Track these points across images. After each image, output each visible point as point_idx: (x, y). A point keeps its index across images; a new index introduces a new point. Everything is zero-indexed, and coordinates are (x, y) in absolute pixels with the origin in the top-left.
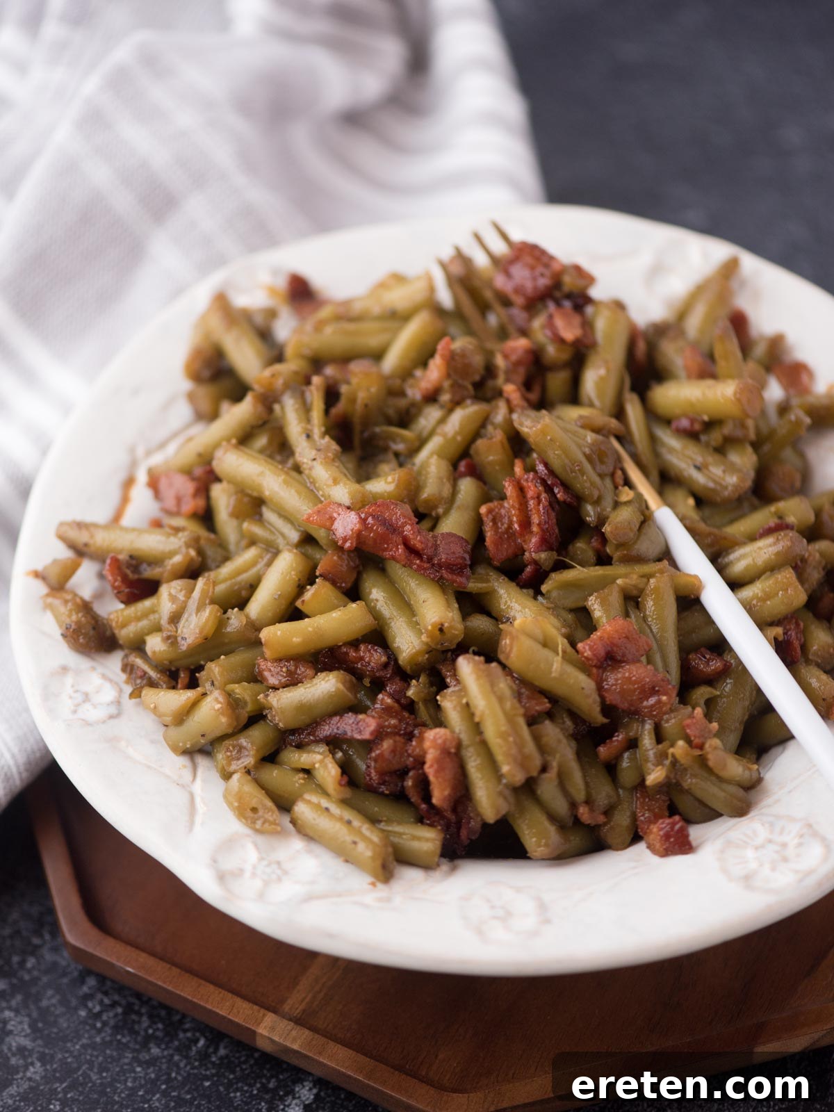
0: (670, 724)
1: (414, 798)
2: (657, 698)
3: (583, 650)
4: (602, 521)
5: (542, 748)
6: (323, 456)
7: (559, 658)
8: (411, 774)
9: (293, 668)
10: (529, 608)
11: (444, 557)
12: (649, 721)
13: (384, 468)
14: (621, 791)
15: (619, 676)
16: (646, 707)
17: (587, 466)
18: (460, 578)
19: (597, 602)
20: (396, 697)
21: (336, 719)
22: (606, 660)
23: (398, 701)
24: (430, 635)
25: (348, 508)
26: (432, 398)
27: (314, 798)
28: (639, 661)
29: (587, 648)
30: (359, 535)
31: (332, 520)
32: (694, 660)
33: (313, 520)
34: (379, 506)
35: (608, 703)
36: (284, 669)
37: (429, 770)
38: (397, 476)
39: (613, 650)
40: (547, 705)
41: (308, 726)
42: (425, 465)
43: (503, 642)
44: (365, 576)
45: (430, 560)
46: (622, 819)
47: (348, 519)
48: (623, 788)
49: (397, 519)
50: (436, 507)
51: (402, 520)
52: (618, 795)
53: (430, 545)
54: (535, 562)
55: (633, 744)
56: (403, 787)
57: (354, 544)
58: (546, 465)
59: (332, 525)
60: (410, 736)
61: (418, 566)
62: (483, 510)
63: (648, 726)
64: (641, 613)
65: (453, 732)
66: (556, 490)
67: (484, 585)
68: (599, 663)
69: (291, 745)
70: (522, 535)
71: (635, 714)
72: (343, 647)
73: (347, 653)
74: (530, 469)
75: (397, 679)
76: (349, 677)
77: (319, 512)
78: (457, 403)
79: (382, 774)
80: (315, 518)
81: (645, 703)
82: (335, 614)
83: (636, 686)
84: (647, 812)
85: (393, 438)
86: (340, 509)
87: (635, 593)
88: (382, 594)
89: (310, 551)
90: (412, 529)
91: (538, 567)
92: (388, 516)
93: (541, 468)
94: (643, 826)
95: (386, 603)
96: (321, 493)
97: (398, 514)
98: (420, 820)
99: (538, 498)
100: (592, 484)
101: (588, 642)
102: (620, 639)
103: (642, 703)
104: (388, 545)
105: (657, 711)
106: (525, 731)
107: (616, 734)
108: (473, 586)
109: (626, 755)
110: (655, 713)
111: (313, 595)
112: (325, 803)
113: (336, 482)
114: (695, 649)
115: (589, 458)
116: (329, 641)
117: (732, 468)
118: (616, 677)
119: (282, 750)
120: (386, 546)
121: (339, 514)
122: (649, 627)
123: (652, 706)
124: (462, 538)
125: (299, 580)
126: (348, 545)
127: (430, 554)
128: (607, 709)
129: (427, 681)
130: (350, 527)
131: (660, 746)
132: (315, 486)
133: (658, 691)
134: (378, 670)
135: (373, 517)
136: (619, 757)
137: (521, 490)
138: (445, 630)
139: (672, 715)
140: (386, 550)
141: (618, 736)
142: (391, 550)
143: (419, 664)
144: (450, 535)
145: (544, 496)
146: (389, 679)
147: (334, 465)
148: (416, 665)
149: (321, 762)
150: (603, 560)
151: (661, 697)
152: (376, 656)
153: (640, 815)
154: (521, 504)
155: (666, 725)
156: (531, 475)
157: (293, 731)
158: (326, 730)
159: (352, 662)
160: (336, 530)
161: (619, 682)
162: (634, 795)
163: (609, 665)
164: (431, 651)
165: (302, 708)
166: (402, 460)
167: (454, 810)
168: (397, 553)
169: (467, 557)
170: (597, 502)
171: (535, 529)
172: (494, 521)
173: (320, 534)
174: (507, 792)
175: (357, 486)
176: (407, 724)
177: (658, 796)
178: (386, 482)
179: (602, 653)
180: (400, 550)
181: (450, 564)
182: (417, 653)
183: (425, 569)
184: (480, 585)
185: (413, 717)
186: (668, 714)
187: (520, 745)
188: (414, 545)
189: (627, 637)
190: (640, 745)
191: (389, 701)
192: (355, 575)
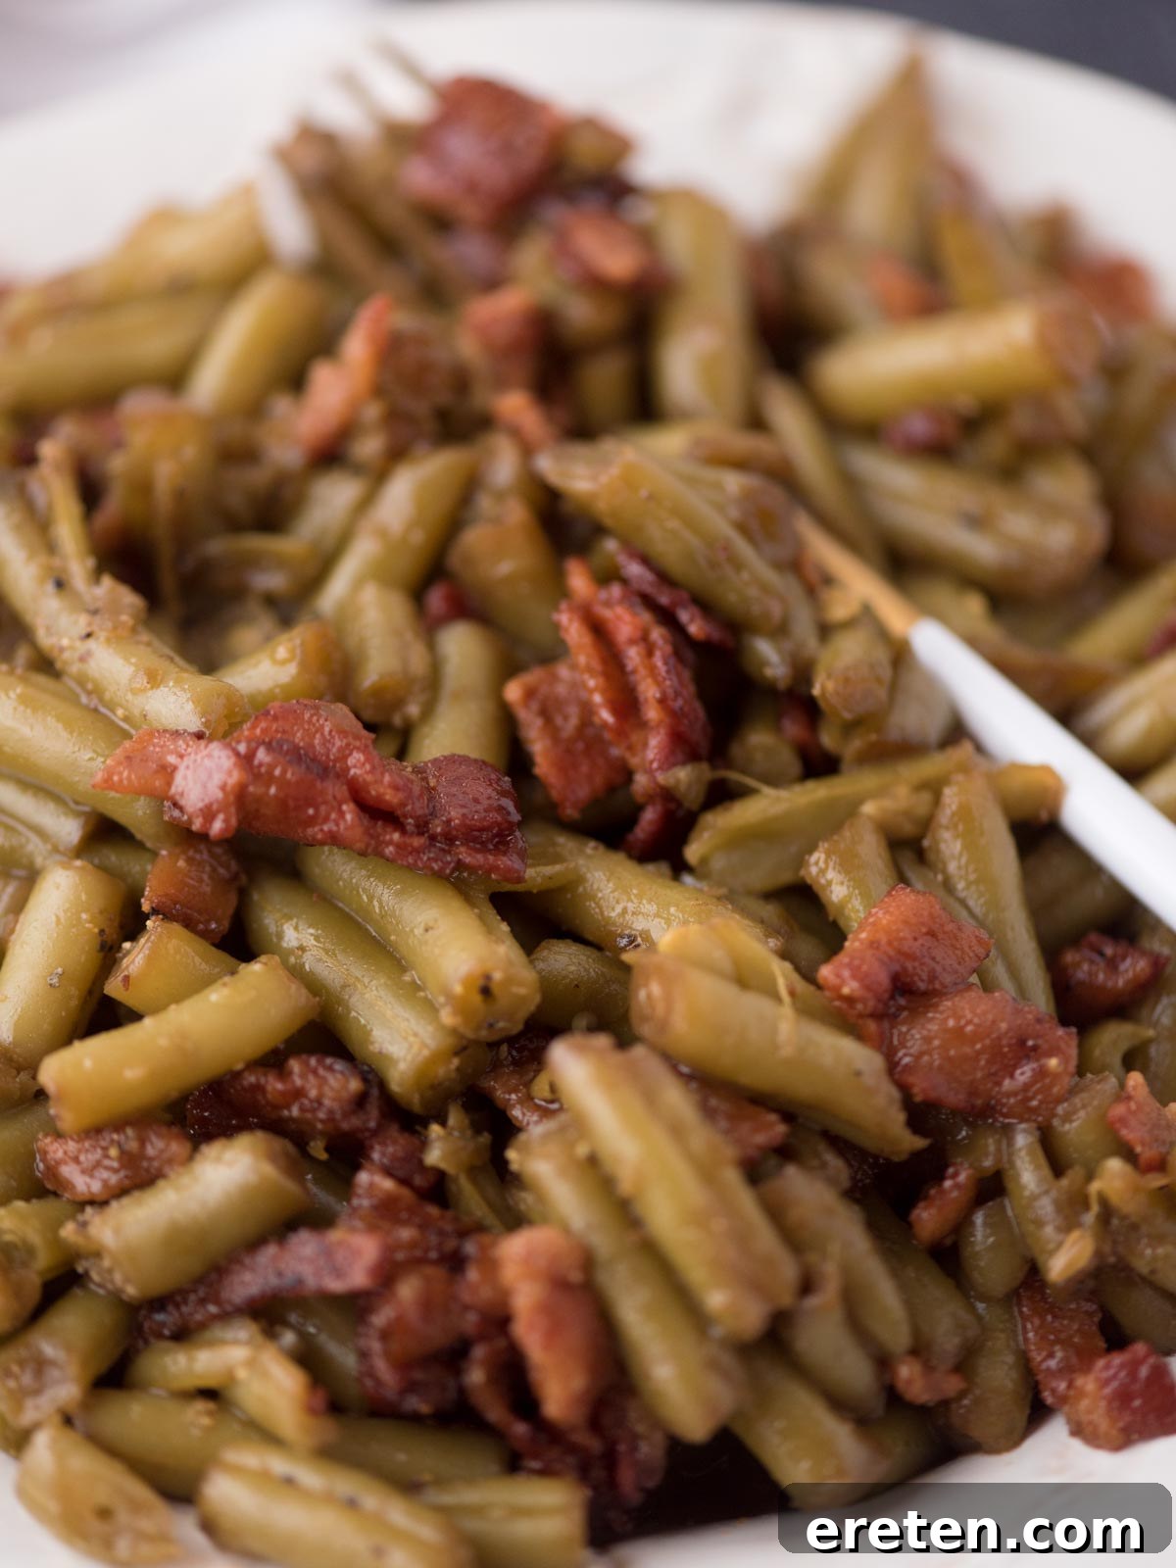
0: (1075, 1124)
1: (495, 1412)
2: (1034, 1065)
3: (837, 981)
4: (803, 672)
5: (793, 1238)
6: (109, 625)
7: (787, 1011)
8: (479, 1352)
9: (133, 1145)
10: (677, 906)
11: (455, 814)
12: (1023, 1126)
13: (246, 636)
14: (981, 1306)
15: (934, 1027)
16: (1008, 1095)
17: (744, 548)
18: (505, 859)
19: (831, 864)
20: (400, 1173)
21: (271, 1250)
22: (892, 997)
23: (404, 1182)
24: (460, 1007)
25: (199, 736)
26: (330, 455)
27: (250, 1457)
28: (970, 987)
29: (846, 973)
30: (240, 798)
31: (168, 772)
32: (1078, 965)
33: (121, 781)
34: (275, 718)
35: (918, 1099)
36: (113, 1152)
37: (529, 1334)
38: (298, 642)
39: (905, 969)
40: (776, 1130)
41: (200, 1280)
42: (348, 610)
43: (642, 994)
44: (256, 897)
45: (422, 827)
46: (999, 1374)
47: (207, 762)
48: (983, 1298)
49: (325, 742)
50: (399, 703)
51: (338, 743)
52: (979, 1318)
53: (416, 790)
54: (667, 795)
55: (992, 1188)
56: (462, 1391)
57: (234, 821)
58: (645, 560)
59: (169, 784)
60: (455, 1263)
61: (398, 846)
62: (513, 691)
63: (1023, 1139)
64: (935, 875)
65: (566, 1230)
66: (683, 616)
67: (557, 868)
68: (880, 1006)
69: (160, 1336)
70: (621, 732)
71: (984, 1114)
72: (246, 1074)
73: (259, 1088)
74: (607, 576)
75: (393, 1130)
76: (280, 1144)
77: (129, 758)
78: (397, 454)
79: (404, 1365)
80: (125, 774)
81: (1007, 1084)
82: (216, 996)
83: (978, 1046)
84: (1057, 1348)
85: (253, 561)
86: (181, 742)
87: (908, 829)
88: (312, 931)
89: (113, 858)
90: (367, 760)
91: (672, 806)
92: (302, 739)
93: (634, 570)
94: (1054, 1384)
95: (327, 951)
96: (120, 712)
97: (327, 729)
98: (513, 1464)
99: (644, 638)
100: (765, 588)
101: (842, 958)
102: (915, 939)
103: (999, 1084)
104: (317, 809)
105: (1039, 1097)
106: (745, 1200)
107: (951, 1170)
108: (536, 875)
109: (979, 1218)
110: (1034, 1103)
111: (150, 959)
112: (278, 1464)
113: (154, 680)
114: (1075, 938)
115: (742, 528)
116: (209, 1065)
117: (1051, 511)
118: (925, 1032)
119: (137, 1352)
120: (311, 811)
121: (181, 757)
122: (963, 903)
123: (1026, 1087)
124: (484, 762)
125: (102, 932)
126: (217, 826)
127: (420, 812)
128: (920, 1114)
129: (467, 1122)
130: (218, 779)
131: (1065, 1182)
132: (101, 700)
133: (1035, 1048)
134: (346, 1115)
135: (269, 746)
136: (961, 1227)
137: (598, 630)
138: (495, 989)
139: (1077, 1101)
140: (312, 821)
141: (955, 1175)
142: (326, 819)
143: (440, 1084)
144: (453, 760)
145: (657, 634)
146: (375, 1133)
147: (138, 643)
148: (432, 1087)
149: (251, 1363)
150: (818, 765)
151: (1043, 1061)
152: (334, 1081)
153: (1039, 1359)
154: (604, 661)
155: (1067, 1127)
156: (616, 590)
157: (159, 1303)
158: (249, 1282)
159: (277, 1107)
160: (182, 794)
161: (936, 1043)
162: (1016, 1314)
163: (901, 1009)
164: (465, 1048)
165: (178, 1238)
166: (287, 609)
167: (595, 1423)
168: (342, 827)
169: (508, 804)
170: (780, 631)
171: (652, 713)
172: (545, 713)
173: (135, 813)
174: (728, 1360)
175: (206, 682)
176: (441, 1233)
177: (1073, 1306)
178: (275, 662)
179: (883, 979)
180: (349, 817)
181: (472, 829)
182: (434, 1059)
183: (417, 851)
184: (549, 870)
185: (449, 1214)
186: (1066, 1100)
187: (741, 1238)
188: (379, 797)
189: (932, 934)
190: (1010, 1185)
191: (387, 1184)
192: (232, 900)
